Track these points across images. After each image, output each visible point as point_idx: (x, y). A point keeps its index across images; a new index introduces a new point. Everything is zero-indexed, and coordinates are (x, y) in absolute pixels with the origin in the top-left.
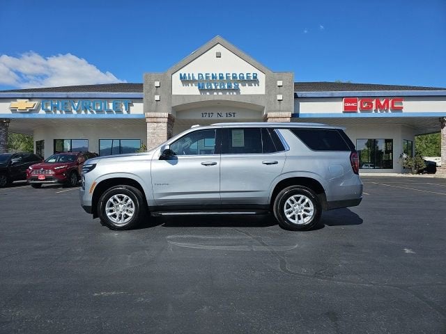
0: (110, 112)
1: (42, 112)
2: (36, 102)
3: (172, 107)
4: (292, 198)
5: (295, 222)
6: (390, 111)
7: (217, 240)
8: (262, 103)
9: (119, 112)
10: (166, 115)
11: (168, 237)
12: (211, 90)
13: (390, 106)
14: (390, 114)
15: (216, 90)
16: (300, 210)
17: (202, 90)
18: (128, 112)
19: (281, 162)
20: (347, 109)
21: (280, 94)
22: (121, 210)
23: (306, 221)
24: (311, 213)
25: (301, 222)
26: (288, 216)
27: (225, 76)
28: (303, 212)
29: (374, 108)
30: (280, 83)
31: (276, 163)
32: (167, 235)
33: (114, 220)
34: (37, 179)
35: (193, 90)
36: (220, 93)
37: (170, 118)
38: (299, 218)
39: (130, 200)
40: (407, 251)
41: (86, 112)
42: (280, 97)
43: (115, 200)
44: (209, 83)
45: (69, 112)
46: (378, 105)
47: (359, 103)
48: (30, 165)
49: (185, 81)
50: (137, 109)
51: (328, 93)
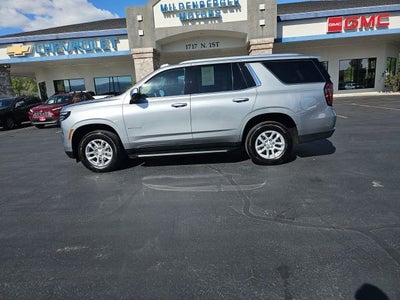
0: (98, 50)
1: (37, 55)
2: (30, 46)
3: (157, 42)
4: (263, 134)
5: (266, 157)
6: (375, 29)
7: (190, 179)
8: (244, 29)
9: (107, 50)
10: (151, 49)
11: (145, 178)
12: (193, 20)
13: (376, 22)
14: (375, 31)
15: (198, 20)
16: (271, 145)
17: (184, 20)
18: (116, 49)
19: (252, 99)
20: (332, 30)
21: (262, 18)
22: (101, 154)
23: (277, 155)
24: (282, 148)
25: (272, 157)
26: (259, 152)
27: (206, 3)
28: (275, 147)
29: (359, 26)
30: (262, 7)
31: (247, 100)
32: (143, 176)
33: (95, 163)
34: (38, 120)
35: (175, 22)
36: (202, 23)
37: (155, 52)
38: (270, 153)
39: (107, 145)
40: (375, 184)
41: (76, 52)
42: (262, 22)
43: (93, 145)
44: (191, 12)
45: (61, 53)
46: (364, 23)
47: (344, 22)
48: (31, 108)
49: (167, 12)
50: (124, 46)
51: (312, 14)
